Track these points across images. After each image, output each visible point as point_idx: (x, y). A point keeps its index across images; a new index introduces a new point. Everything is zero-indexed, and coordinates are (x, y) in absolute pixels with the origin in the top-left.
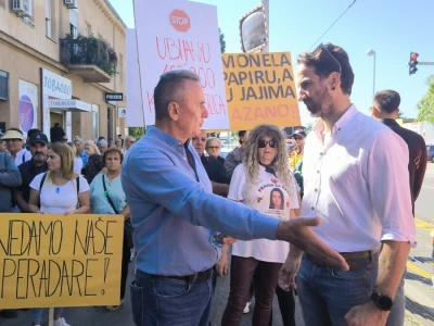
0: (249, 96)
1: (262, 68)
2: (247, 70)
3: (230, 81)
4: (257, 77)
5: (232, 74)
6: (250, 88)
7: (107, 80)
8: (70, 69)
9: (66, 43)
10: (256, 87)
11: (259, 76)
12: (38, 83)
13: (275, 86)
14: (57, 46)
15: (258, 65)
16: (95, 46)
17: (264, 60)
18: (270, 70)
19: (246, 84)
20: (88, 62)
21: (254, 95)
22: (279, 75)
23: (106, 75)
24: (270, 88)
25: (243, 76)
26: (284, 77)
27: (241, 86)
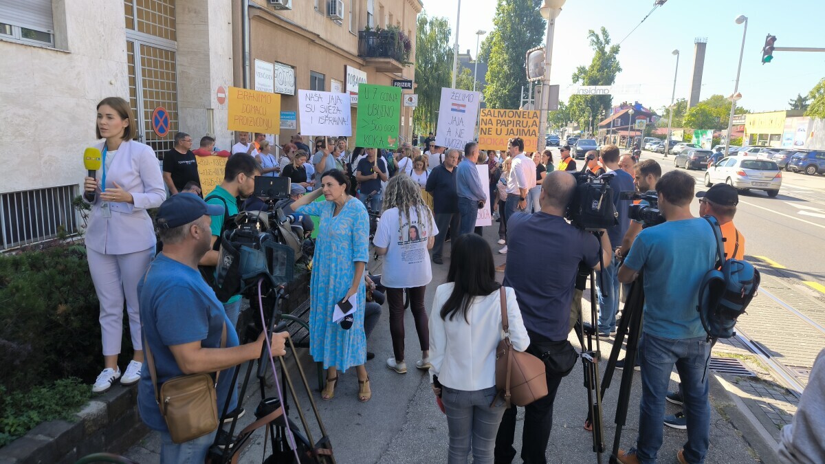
0: (510, 133)
1: (521, 119)
2: (512, 119)
3: (502, 125)
4: (517, 124)
5: (504, 121)
6: (512, 129)
7: (400, 70)
8: (367, 62)
9: (364, 35)
10: (515, 129)
11: (518, 123)
12: (343, 80)
13: (526, 129)
14: (357, 39)
15: (519, 117)
16: (393, 38)
17: (523, 115)
18: (525, 120)
19: (510, 127)
20: (385, 55)
21: (513, 133)
22: (530, 123)
23: (400, 66)
24: (523, 130)
25: (509, 122)
26: (533, 125)
27: (507, 128)
